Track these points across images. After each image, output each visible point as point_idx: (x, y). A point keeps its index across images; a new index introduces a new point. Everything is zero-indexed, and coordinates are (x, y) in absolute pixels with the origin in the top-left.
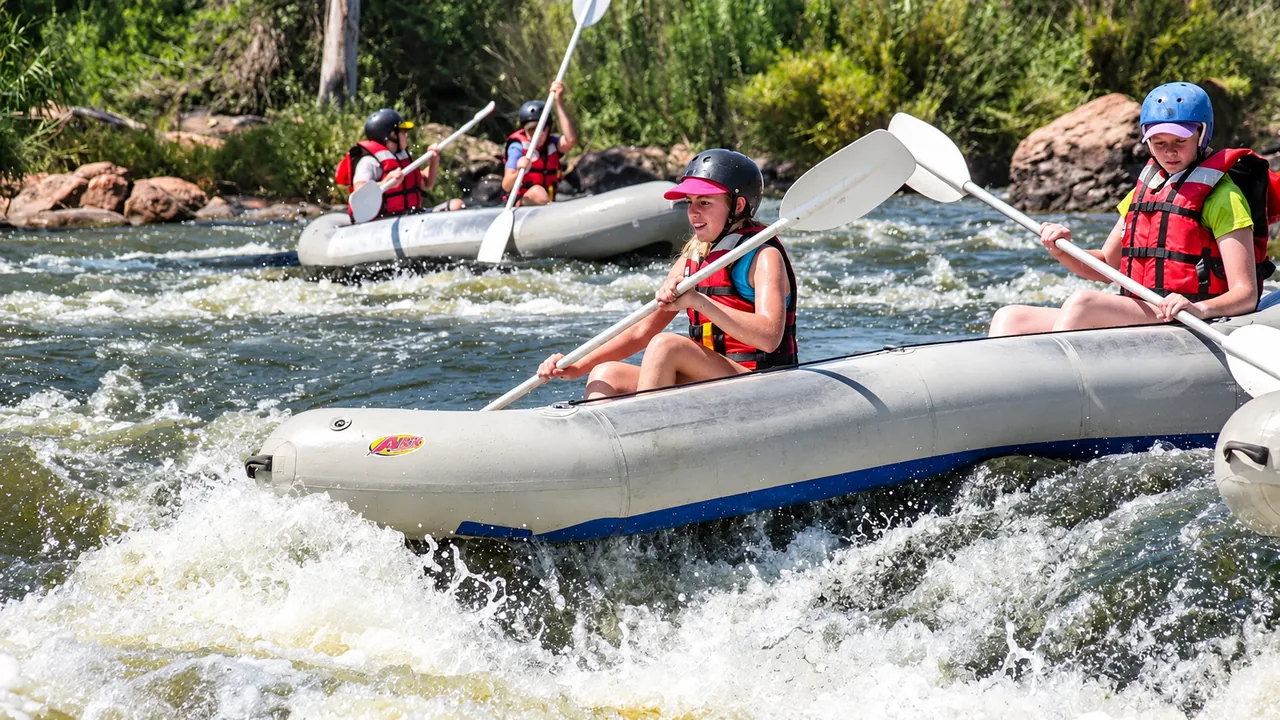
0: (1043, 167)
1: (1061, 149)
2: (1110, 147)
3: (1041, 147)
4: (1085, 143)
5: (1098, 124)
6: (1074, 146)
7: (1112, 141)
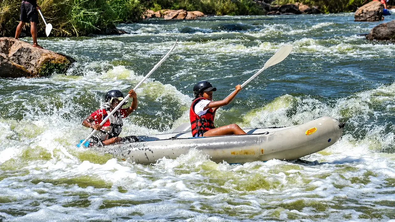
0: (361, 15)
1: (365, 11)
2: (375, 11)
3: (360, 11)
4: (370, 10)
5: (373, 6)
6: (367, 11)
7: (375, 10)
